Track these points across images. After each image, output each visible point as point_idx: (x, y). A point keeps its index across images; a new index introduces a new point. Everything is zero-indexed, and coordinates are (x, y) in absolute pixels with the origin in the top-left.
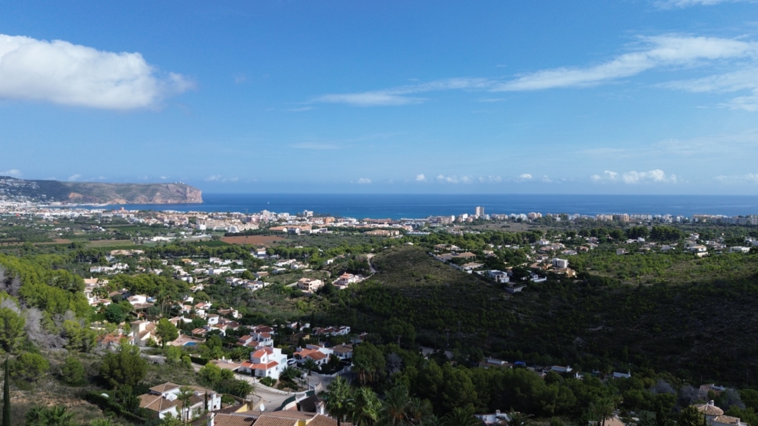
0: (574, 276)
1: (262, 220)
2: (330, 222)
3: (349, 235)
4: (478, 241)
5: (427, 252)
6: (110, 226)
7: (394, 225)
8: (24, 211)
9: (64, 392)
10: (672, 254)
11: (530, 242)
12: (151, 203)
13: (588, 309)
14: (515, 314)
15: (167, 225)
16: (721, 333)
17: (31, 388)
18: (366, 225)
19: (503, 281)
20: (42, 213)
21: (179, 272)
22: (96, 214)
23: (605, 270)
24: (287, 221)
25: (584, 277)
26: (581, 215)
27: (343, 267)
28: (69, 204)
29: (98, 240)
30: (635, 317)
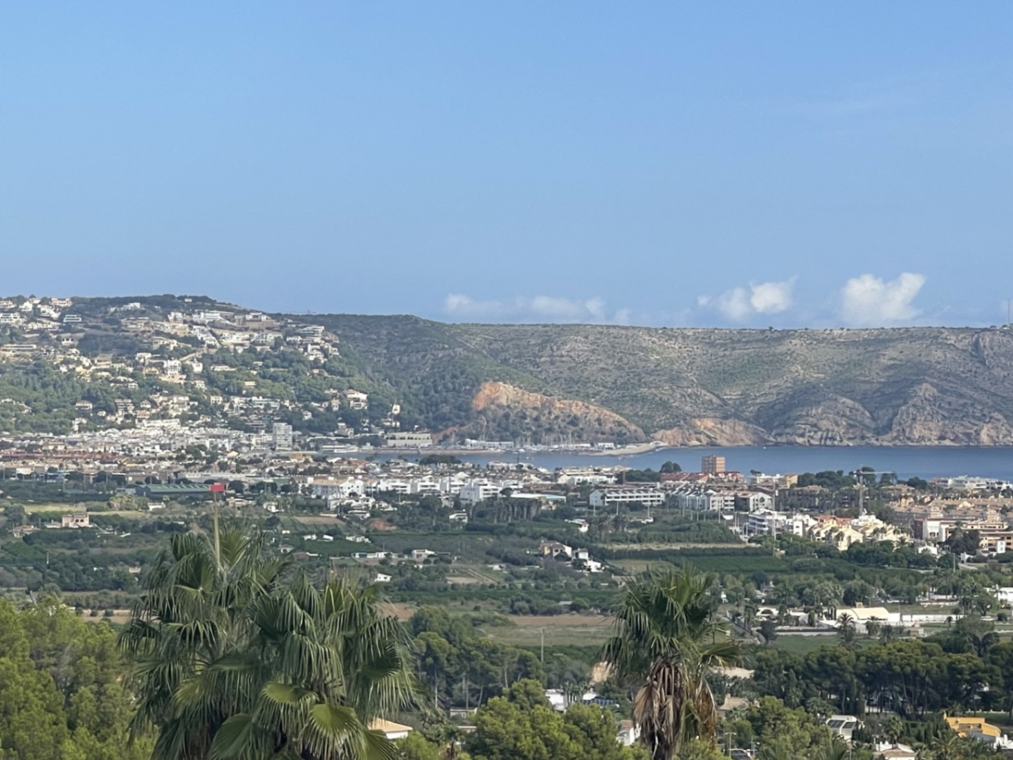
6: (636, 547)
8: (253, 471)
15: (933, 550)
22: (584, 488)
29: (550, 612)
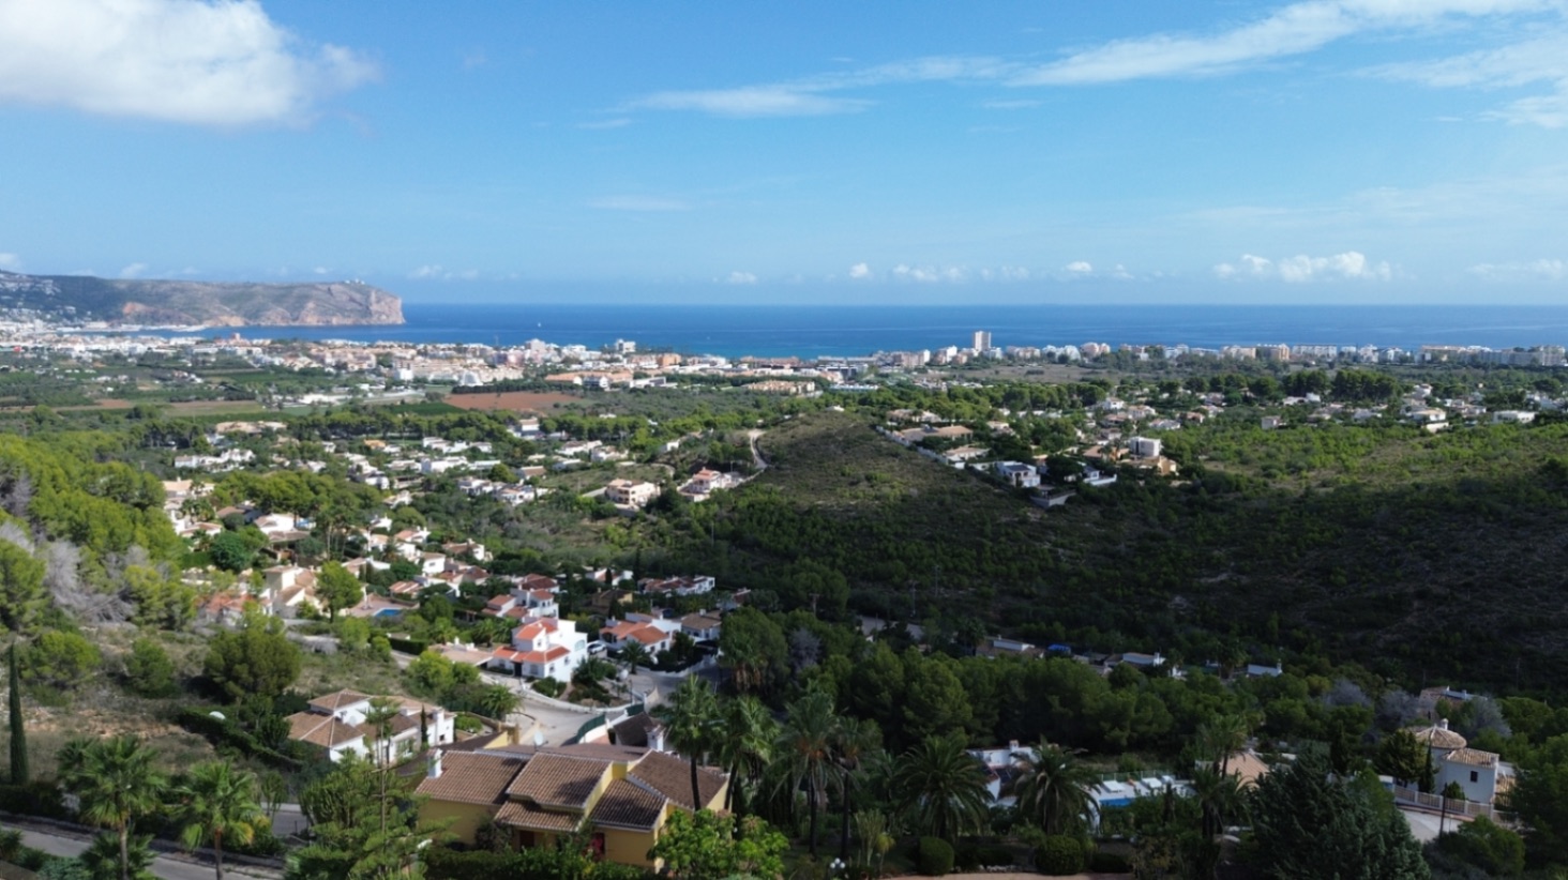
0: (1173, 473)
1: (530, 359)
2: (671, 363)
3: (711, 392)
4: (977, 402)
5: (873, 427)
6: (212, 372)
7: (804, 370)
8: (31, 341)
9: (133, 710)
10: (1374, 426)
11: (1085, 404)
12: (297, 324)
13: (1200, 539)
14: (1050, 551)
15: (332, 370)
16: (1467, 585)
17: (64, 702)
18: (746, 370)
19: (1026, 484)
20: (69, 345)
21: (359, 468)
22: (183, 347)
23: (1237, 460)
24: (581, 363)
25: (1194, 475)
26: (1190, 346)
27: (699, 457)
28: (124, 328)
29: (188, 401)
30: (1295, 555)
